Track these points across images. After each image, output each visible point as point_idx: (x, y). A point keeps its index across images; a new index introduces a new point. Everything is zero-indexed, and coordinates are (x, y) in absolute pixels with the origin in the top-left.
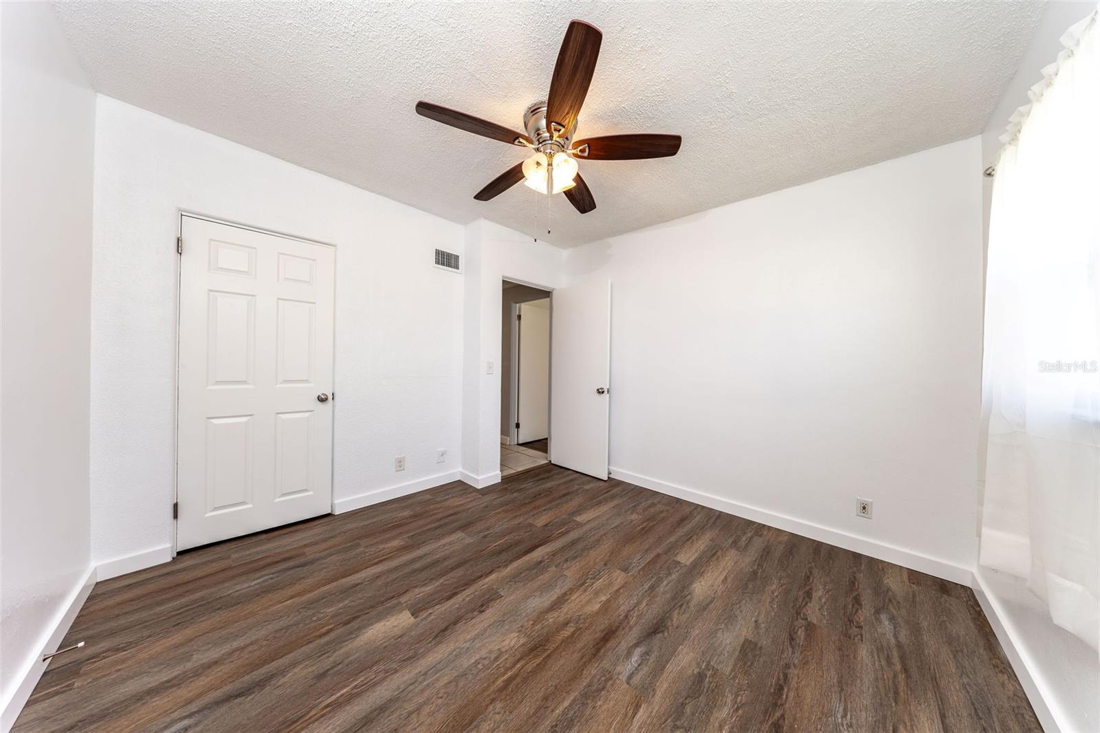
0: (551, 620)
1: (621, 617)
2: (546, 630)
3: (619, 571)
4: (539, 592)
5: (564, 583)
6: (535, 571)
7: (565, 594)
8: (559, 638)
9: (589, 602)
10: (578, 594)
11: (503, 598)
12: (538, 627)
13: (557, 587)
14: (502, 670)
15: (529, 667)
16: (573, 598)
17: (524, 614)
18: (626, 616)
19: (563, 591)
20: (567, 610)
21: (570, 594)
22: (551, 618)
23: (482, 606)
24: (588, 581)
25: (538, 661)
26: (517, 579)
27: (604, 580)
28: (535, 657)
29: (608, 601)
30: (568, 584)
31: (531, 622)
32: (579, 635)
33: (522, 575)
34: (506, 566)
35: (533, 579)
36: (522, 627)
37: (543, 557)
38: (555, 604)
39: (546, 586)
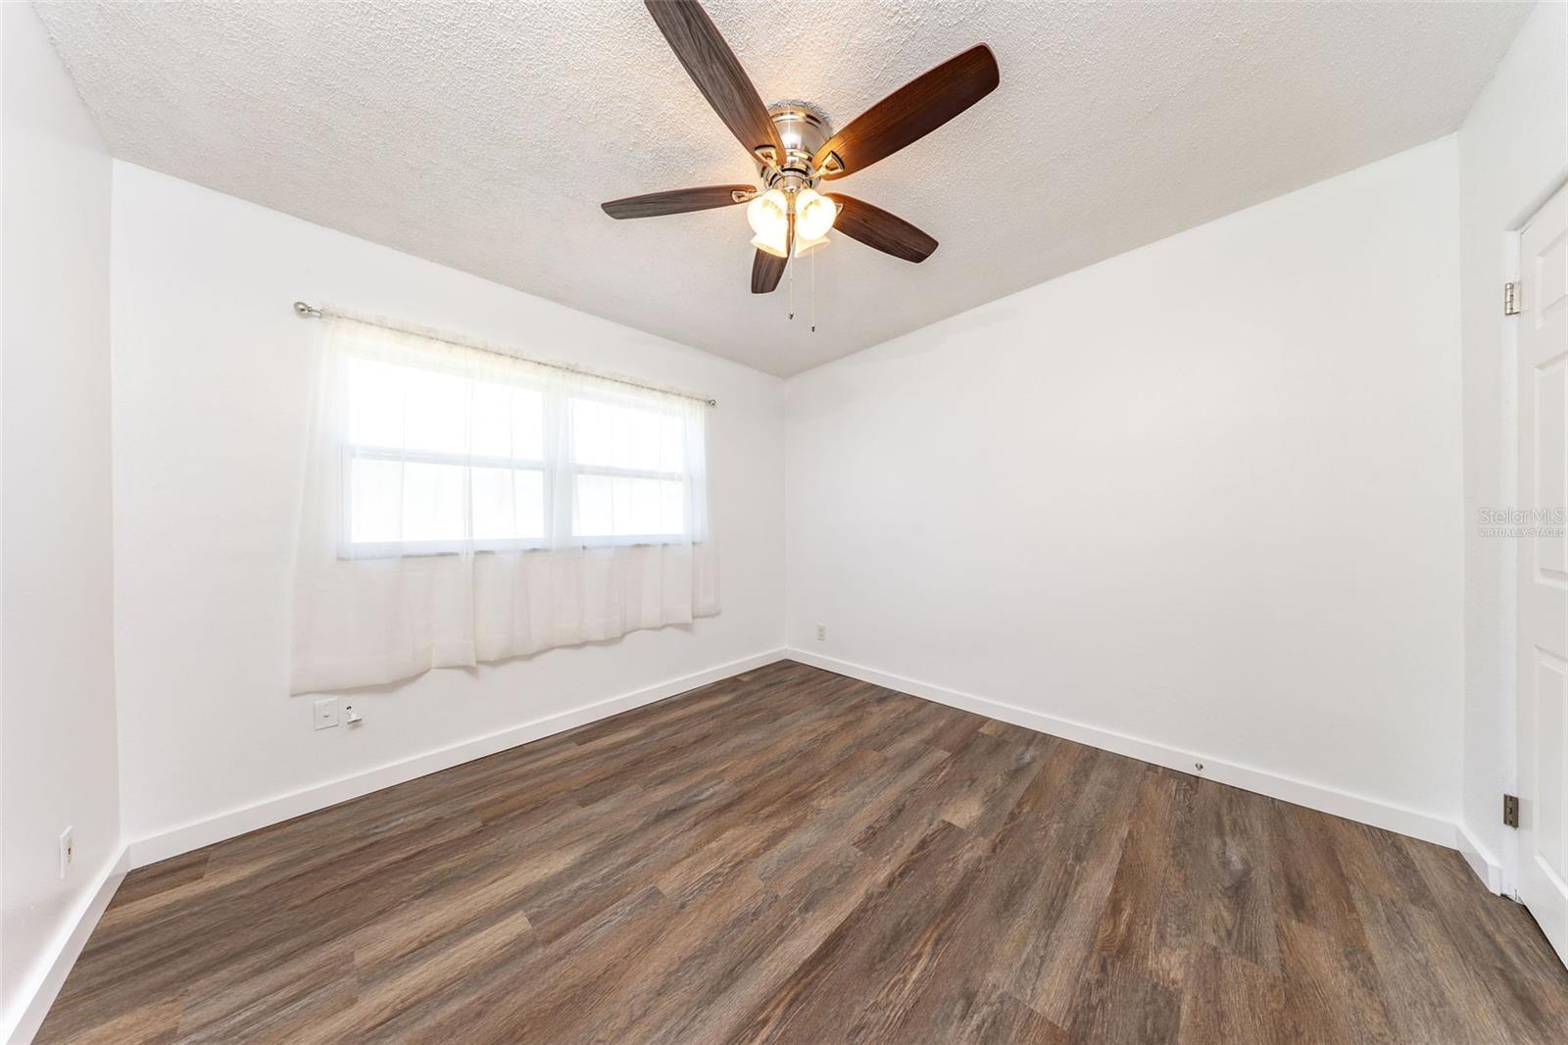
0: (786, 819)
1: (702, 824)
2: (793, 811)
3: (664, 892)
4: (803, 851)
5: (766, 865)
6: (815, 887)
7: (766, 849)
8: (777, 805)
9: (735, 840)
10: (749, 849)
11: (852, 843)
12: (799, 814)
13: (776, 859)
14: (827, 785)
15: (804, 786)
16: (755, 844)
17: (818, 825)
18: (696, 824)
19: (768, 853)
20: (766, 831)
21: (758, 850)
22: (785, 821)
23: (874, 834)
24: (727, 870)
25: (797, 790)
26: (841, 871)
27: (700, 873)
28: (800, 792)
29: (708, 842)
30: (760, 864)
31: (809, 817)
32: (755, 808)
33: (834, 879)
34: (869, 897)
35: (815, 871)
36: (818, 814)
37: (803, 922)
38: (780, 837)
39: (793, 861)
